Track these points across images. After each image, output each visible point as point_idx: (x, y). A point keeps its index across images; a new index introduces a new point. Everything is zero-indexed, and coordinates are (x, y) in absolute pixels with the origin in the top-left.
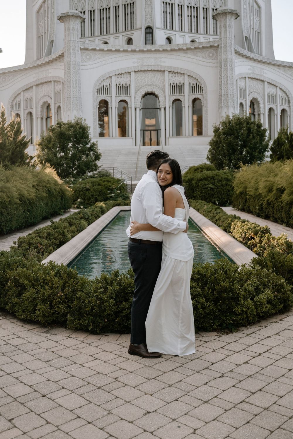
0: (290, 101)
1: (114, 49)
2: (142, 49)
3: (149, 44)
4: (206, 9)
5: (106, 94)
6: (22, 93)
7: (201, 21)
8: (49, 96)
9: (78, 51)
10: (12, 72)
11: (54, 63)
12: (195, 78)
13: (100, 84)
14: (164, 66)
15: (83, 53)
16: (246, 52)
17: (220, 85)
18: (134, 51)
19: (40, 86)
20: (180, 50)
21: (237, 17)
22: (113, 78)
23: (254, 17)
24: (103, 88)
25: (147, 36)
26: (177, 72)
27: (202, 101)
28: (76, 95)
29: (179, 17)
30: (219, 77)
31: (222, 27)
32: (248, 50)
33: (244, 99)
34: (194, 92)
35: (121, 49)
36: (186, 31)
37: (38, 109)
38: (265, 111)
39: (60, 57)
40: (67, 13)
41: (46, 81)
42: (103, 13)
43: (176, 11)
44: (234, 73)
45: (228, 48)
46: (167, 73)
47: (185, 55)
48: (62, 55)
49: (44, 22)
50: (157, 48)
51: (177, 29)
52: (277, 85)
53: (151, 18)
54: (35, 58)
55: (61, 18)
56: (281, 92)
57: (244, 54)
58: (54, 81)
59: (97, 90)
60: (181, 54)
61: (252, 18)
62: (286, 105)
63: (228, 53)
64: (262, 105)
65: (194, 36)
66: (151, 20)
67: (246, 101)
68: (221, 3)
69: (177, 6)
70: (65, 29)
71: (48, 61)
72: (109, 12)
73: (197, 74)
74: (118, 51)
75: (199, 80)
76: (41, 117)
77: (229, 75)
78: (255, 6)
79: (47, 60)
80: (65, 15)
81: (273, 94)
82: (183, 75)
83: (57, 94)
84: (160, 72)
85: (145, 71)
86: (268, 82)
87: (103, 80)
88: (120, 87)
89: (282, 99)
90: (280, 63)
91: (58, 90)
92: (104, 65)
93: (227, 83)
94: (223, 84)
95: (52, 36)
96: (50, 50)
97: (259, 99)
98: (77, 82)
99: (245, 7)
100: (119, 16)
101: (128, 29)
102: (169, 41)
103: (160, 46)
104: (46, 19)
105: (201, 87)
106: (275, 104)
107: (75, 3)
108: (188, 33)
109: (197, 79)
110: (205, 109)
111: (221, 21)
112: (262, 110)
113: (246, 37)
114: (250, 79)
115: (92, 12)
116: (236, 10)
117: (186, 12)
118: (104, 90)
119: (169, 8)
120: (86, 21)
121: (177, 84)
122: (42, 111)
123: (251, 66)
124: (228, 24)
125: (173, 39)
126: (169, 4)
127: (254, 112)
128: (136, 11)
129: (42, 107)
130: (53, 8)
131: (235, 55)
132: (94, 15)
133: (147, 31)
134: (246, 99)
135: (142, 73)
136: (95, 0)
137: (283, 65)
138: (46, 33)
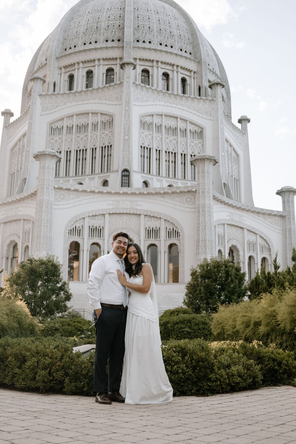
0: (270, 249)
1: (89, 190)
2: (117, 191)
3: (125, 186)
4: (185, 155)
5: (78, 235)
7: (179, 166)
8: (16, 235)
9: (52, 190)
11: (26, 201)
12: (172, 223)
13: (72, 225)
14: (140, 209)
15: (57, 192)
16: (224, 198)
17: (197, 230)
18: (109, 193)
19: (8, 224)
20: (157, 194)
21: (215, 163)
22: (87, 220)
23: (233, 165)
24: (76, 229)
25: (123, 179)
26: (153, 216)
27: (179, 247)
28: (46, 235)
29: (157, 162)
30: (197, 222)
31: (200, 172)
32: (227, 197)
33: (223, 246)
34: (171, 237)
35: (97, 191)
36: (163, 176)
37: (4, 248)
38: (244, 259)
39: (32, 195)
40: (43, 152)
41: (15, 219)
42: (80, 154)
43: (154, 155)
44: (212, 218)
45: (206, 194)
46: (142, 217)
47: (161, 199)
48: (35, 193)
49: (18, 160)
50: (134, 191)
51: (155, 173)
52: (256, 233)
53: (129, 161)
54: (5, 196)
55: (37, 157)
56: (262, 239)
57: (223, 200)
58: (24, 220)
59: (69, 230)
60: (158, 198)
61: (230, 165)
62: (267, 253)
63: (206, 198)
64: (241, 253)
65: (172, 181)
66: (129, 163)
67: (225, 248)
68: (199, 149)
69: (154, 151)
70: (40, 167)
71: (19, 198)
72: (86, 154)
73: (174, 218)
74: (93, 192)
75: (176, 225)
76: (7, 256)
77: (207, 221)
78: (233, 154)
80: (42, 153)
81: (253, 242)
82: (159, 219)
83: (26, 233)
84: (136, 216)
85: (120, 214)
86: (248, 229)
87: (75, 221)
88: (93, 229)
89: (263, 247)
90: (260, 211)
92: (77, 205)
93: (205, 229)
94: (200, 230)
95: (25, 174)
96: (22, 188)
97: (239, 247)
98: (49, 221)
99: (223, 154)
100: (95, 158)
101: (104, 171)
102: (146, 185)
103: (136, 189)
104: (20, 157)
105: (178, 232)
106: (255, 252)
107: (51, 143)
108: (166, 177)
109: (174, 224)
110: (182, 255)
111: (199, 166)
112: (241, 258)
113: (224, 184)
114: (229, 226)
115: (68, 153)
116: (214, 157)
117: (164, 157)
118: (76, 231)
119: (147, 152)
120: (62, 160)
121: (153, 228)
122: (8, 250)
123: (230, 212)
124: (206, 170)
125: (150, 184)
126: (147, 148)
127: (233, 259)
128: (113, 153)
129: (8, 246)
130: (29, 147)
131: (213, 200)
132: (70, 155)
133: (124, 174)
134: (225, 246)
135: (117, 215)
136: (72, 141)
137: (262, 212)
138: (19, 171)
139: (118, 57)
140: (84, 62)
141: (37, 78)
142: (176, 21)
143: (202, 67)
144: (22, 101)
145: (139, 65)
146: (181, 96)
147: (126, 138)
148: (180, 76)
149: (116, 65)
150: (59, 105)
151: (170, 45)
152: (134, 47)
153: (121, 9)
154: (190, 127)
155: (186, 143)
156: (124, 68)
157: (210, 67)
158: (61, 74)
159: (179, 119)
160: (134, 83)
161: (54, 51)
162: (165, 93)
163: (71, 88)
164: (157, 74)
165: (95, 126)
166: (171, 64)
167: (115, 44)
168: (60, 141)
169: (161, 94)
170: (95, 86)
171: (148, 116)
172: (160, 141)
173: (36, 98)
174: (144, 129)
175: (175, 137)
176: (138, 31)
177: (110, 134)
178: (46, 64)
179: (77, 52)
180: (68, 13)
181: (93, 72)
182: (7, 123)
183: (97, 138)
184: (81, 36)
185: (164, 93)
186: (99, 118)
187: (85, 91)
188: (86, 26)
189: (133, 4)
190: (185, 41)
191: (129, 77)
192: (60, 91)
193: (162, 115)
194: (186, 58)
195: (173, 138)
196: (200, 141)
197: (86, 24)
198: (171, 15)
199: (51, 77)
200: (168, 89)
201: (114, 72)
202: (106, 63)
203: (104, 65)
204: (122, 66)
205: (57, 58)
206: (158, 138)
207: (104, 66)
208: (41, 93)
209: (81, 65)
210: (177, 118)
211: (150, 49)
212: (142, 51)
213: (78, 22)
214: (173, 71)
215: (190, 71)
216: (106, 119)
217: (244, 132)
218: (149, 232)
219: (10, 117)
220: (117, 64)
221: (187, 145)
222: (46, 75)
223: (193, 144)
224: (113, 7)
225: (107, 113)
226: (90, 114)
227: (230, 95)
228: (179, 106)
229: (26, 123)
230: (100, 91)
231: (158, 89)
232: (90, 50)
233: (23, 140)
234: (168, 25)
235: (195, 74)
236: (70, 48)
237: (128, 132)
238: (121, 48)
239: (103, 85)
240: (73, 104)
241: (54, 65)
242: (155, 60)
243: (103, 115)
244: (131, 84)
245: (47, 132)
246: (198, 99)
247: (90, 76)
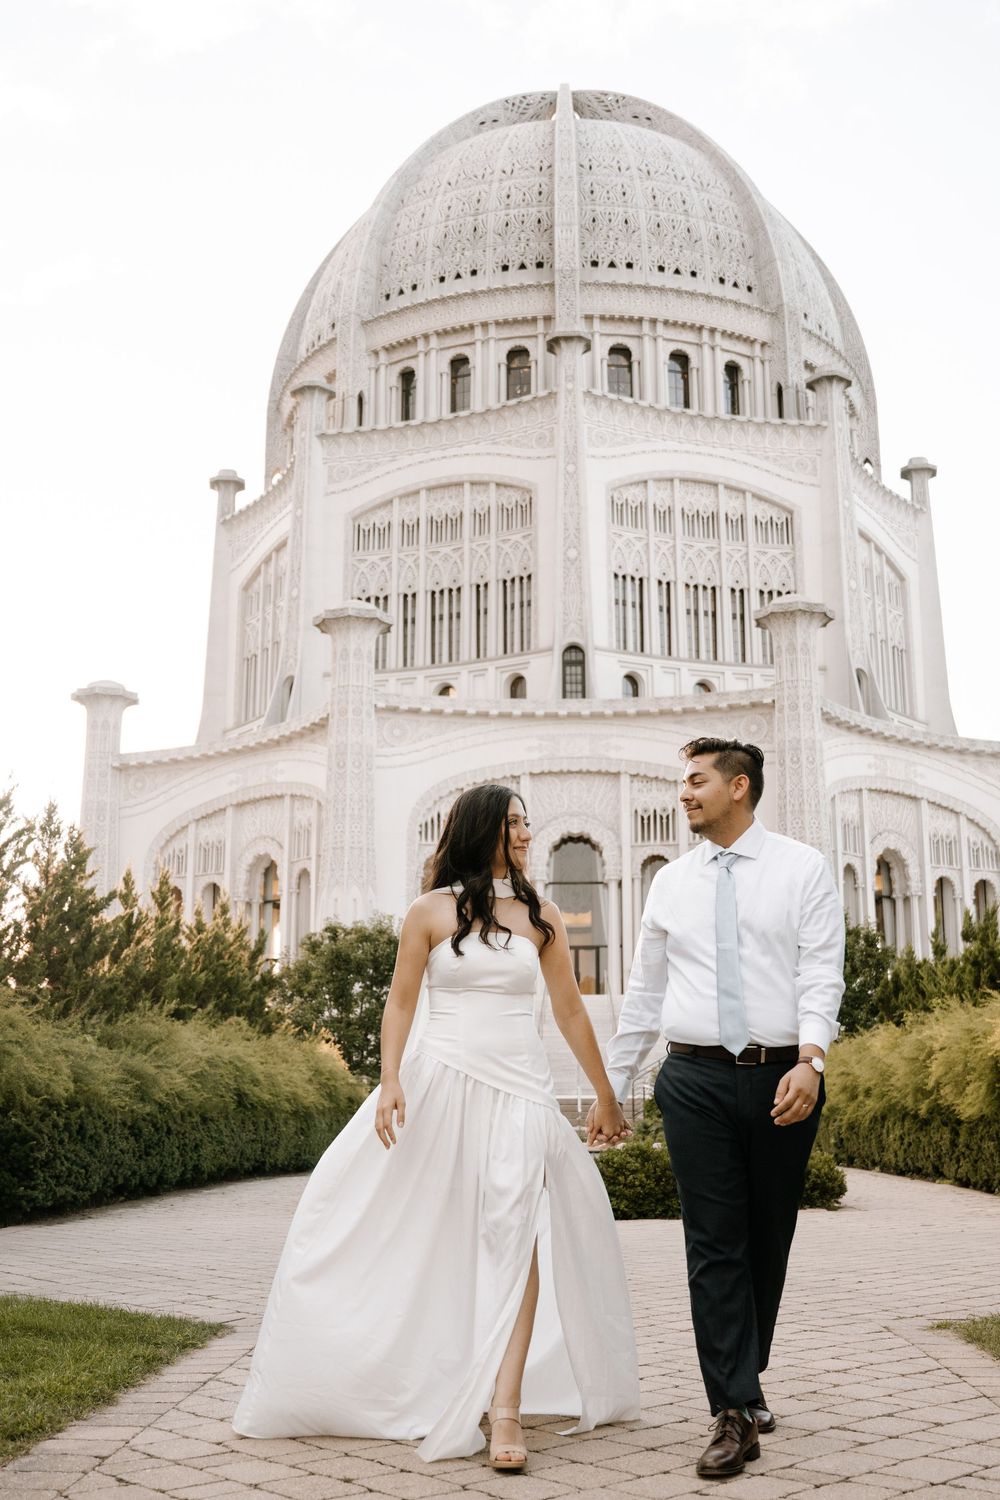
1: (471, 711)
2: (552, 710)
3: (574, 694)
4: (742, 591)
6: (192, 827)
7: (727, 625)
8: (273, 839)
9: (369, 715)
10: (165, 764)
11: (296, 744)
13: (429, 809)
14: (617, 760)
15: (382, 718)
16: (861, 718)
17: (780, 814)
18: (529, 717)
19: (248, 807)
20: (662, 713)
21: (824, 621)
23: (888, 608)
24: (439, 821)
25: (568, 672)
26: (656, 778)
28: (359, 842)
29: (661, 616)
30: (779, 791)
31: (784, 649)
32: (868, 713)
33: (858, 854)
35: (494, 712)
36: (681, 656)
37: (238, 876)
38: (923, 889)
39: (313, 727)
40: (342, 610)
41: (268, 795)
42: (442, 602)
43: (653, 597)
44: (821, 780)
45: (801, 710)
46: (625, 780)
47: (677, 728)
48: (321, 723)
49: (265, 618)
50: (598, 709)
51: (657, 650)
52: (958, 810)
53: (581, 620)
54: (230, 722)
55: (323, 625)
56: (974, 829)
57: (852, 723)
58: (292, 796)
59: (421, 826)
60: (667, 725)
61: (879, 610)
62: (991, 869)
63: (802, 724)
64: (913, 871)
65: (707, 671)
66: (581, 627)
67: (863, 858)
68: (784, 574)
69: (654, 584)
70: (335, 653)
71: (276, 737)
72: (459, 601)
74: (484, 715)
76: (247, 900)
77: (805, 789)
78: (889, 575)
79: (274, 733)
80: (338, 615)
81: (947, 837)
82: (673, 785)
83: (299, 834)
84: (606, 778)
85: (561, 773)
86: (932, 800)
87: (437, 799)
89: (977, 850)
90: (965, 745)
91: (304, 823)
92: (442, 755)
93: (802, 811)
94: (789, 814)
95: (288, 664)
96: (282, 709)
97: (905, 853)
98: (365, 804)
99: (853, 584)
100: (486, 612)
101: (512, 650)
102: (633, 686)
103: (605, 701)
104: (270, 609)
106: (955, 866)
107: (360, 572)
108: (690, 660)
111: (781, 633)
112: (914, 886)
113: (859, 672)
114: (874, 795)
115: (409, 599)
116: (824, 603)
117: (681, 601)
119: (633, 590)
120: (393, 629)
121: (655, 811)
122: (250, 883)
123: (876, 756)
124: (800, 641)
125: (645, 679)
126: (633, 579)
127: (891, 890)
128: (536, 598)
129: (250, 871)
130: (297, 586)
131: (824, 725)
132: (414, 606)
133: (567, 657)
134: (864, 853)
135: (554, 779)
136: (418, 566)
137: (973, 749)
138: (267, 650)
139: (540, 316)
140: (443, 334)
141: (311, 388)
142: (703, 194)
143: (784, 328)
144: (268, 445)
145: (602, 335)
146: (725, 421)
147: (572, 553)
148: (722, 359)
149: (534, 339)
150: (378, 464)
151: (689, 270)
152: (584, 285)
153: (541, 169)
154: (754, 509)
155: (745, 558)
156: (557, 350)
157: (811, 325)
158: (377, 370)
159: (721, 487)
160: (588, 393)
161: (354, 304)
162: (679, 414)
163: (406, 414)
164: (653, 358)
165: (481, 519)
166: (692, 327)
167: (530, 276)
168: (383, 565)
169: (668, 418)
170: (477, 403)
171: (631, 484)
172: (669, 556)
173: (310, 447)
174: (622, 524)
175: (712, 542)
176: (594, 234)
177: (525, 543)
178: (334, 339)
179: (421, 304)
180: (390, 189)
181: (470, 361)
182: (226, 509)
183: (488, 555)
184: (429, 255)
185: (675, 415)
186: (492, 498)
187: (449, 421)
188: (444, 224)
189: (578, 151)
190: (733, 254)
191: (573, 377)
192: (376, 422)
193: (672, 480)
194: (737, 304)
195: (706, 545)
196: (787, 548)
197: (443, 219)
198: (688, 176)
199: (350, 380)
200: (687, 404)
201: (531, 358)
202: (506, 332)
203: (500, 339)
204: (553, 345)
205: (365, 324)
206: (664, 548)
207: (501, 342)
208: (324, 430)
209: (434, 342)
210: (716, 485)
211: (629, 287)
212: (609, 293)
213: (420, 214)
214: (699, 345)
215: (749, 341)
216: (511, 498)
217: (919, 507)
218: (646, 822)
219: (235, 494)
220: (536, 336)
221: (746, 562)
222: (335, 371)
223: (764, 560)
224: (517, 166)
225: (515, 483)
226: (467, 486)
227: (874, 396)
228: (721, 451)
229: (284, 512)
230: (491, 418)
231: (657, 406)
232: (458, 297)
233: (277, 561)
234: (681, 210)
235: (766, 348)
236: (401, 292)
237: (575, 536)
238: (547, 288)
239: (499, 401)
240: (418, 457)
241: (355, 342)
242: (647, 317)
243: (502, 489)
244: (580, 396)
245: (346, 542)
246: (775, 425)
247: (462, 371)
